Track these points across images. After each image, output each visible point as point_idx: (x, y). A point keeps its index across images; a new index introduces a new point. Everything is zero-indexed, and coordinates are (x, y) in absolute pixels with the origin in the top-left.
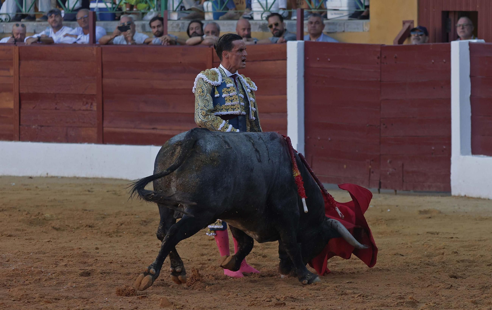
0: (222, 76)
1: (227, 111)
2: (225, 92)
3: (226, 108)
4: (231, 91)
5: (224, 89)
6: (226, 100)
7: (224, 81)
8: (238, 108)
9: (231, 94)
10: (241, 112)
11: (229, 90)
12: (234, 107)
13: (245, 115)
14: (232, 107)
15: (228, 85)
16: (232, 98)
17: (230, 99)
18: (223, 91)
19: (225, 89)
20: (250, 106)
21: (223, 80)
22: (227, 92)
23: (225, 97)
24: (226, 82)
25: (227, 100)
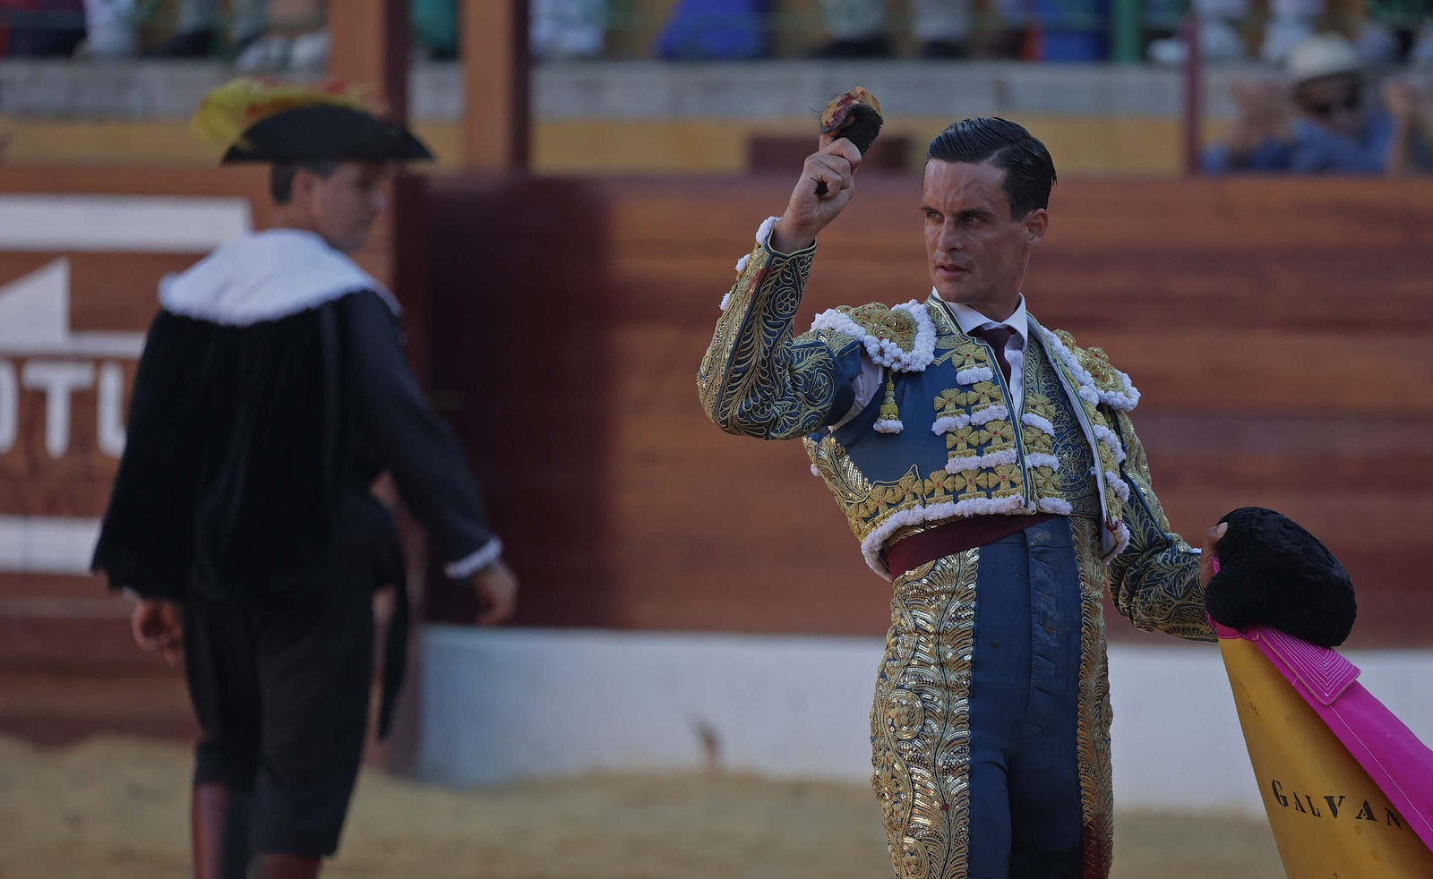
0: (939, 334)
1: (956, 501)
2: (950, 407)
3: (949, 487)
4: (977, 402)
5: (944, 392)
6: (949, 445)
7: (944, 358)
8: (1013, 484)
9: (978, 417)
10: (1026, 506)
11: (972, 396)
12: (993, 479)
13: (1065, 517)
14: (982, 480)
15: (964, 376)
16: (984, 435)
17: (974, 439)
18: (938, 402)
19: (950, 393)
20: (1097, 469)
21: (937, 353)
22: (958, 406)
23: (947, 432)
24: (957, 360)
25: (954, 448)
